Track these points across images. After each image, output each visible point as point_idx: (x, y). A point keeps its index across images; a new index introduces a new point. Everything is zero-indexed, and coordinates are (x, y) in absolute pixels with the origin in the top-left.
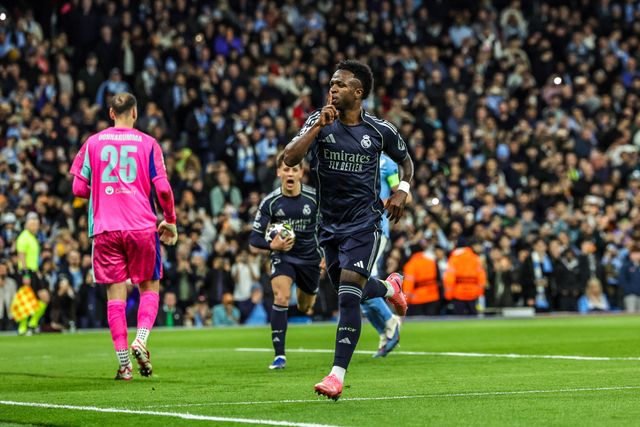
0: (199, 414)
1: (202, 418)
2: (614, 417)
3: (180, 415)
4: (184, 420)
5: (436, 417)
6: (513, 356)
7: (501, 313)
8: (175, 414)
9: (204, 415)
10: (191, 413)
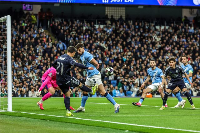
0: (80, 118)
1: (81, 119)
2: (180, 122)
3: (75, 118)
4: (77, 119)
5: (137, 121)
6: (157, 106)
7: (154, 96)
8: (74, 118)
9: (81, 118)
10: (78, 118)
